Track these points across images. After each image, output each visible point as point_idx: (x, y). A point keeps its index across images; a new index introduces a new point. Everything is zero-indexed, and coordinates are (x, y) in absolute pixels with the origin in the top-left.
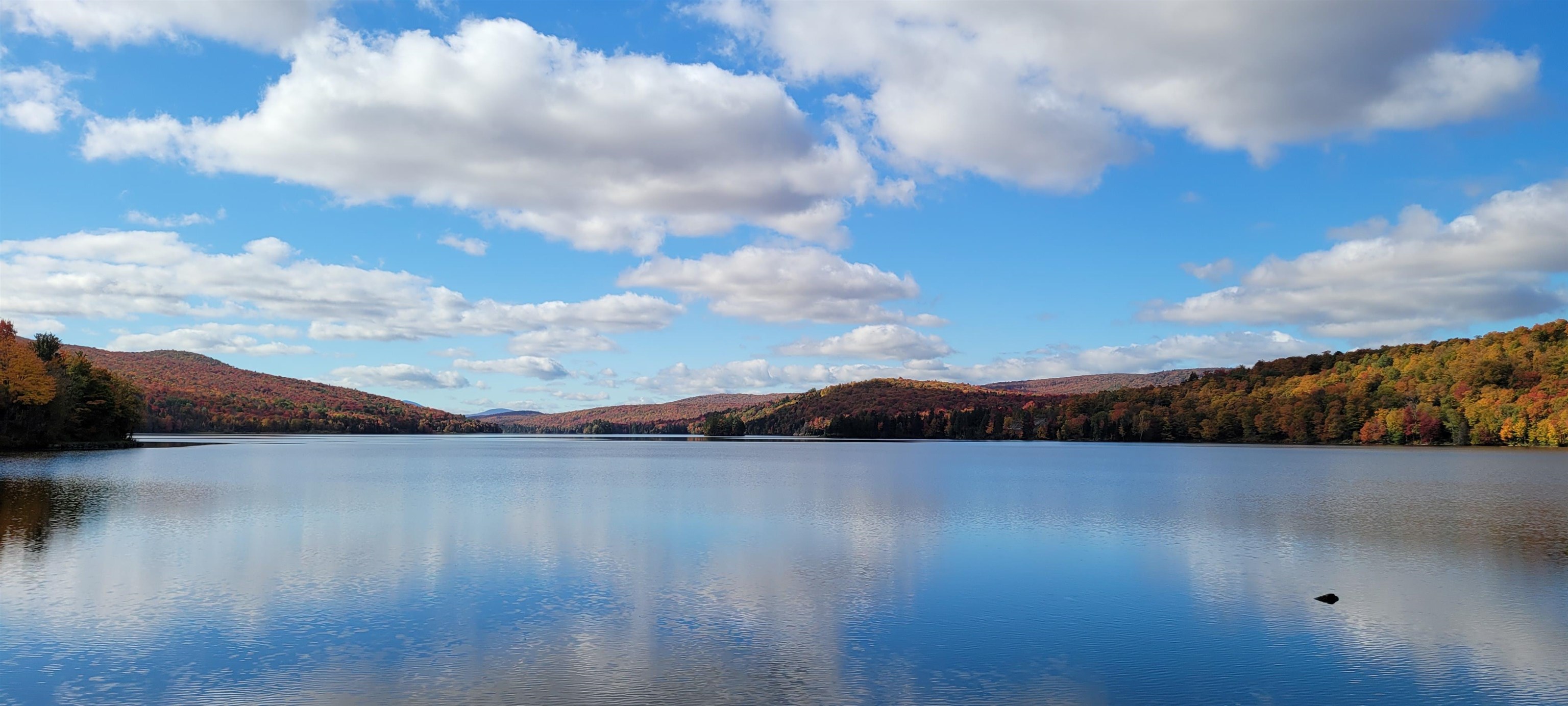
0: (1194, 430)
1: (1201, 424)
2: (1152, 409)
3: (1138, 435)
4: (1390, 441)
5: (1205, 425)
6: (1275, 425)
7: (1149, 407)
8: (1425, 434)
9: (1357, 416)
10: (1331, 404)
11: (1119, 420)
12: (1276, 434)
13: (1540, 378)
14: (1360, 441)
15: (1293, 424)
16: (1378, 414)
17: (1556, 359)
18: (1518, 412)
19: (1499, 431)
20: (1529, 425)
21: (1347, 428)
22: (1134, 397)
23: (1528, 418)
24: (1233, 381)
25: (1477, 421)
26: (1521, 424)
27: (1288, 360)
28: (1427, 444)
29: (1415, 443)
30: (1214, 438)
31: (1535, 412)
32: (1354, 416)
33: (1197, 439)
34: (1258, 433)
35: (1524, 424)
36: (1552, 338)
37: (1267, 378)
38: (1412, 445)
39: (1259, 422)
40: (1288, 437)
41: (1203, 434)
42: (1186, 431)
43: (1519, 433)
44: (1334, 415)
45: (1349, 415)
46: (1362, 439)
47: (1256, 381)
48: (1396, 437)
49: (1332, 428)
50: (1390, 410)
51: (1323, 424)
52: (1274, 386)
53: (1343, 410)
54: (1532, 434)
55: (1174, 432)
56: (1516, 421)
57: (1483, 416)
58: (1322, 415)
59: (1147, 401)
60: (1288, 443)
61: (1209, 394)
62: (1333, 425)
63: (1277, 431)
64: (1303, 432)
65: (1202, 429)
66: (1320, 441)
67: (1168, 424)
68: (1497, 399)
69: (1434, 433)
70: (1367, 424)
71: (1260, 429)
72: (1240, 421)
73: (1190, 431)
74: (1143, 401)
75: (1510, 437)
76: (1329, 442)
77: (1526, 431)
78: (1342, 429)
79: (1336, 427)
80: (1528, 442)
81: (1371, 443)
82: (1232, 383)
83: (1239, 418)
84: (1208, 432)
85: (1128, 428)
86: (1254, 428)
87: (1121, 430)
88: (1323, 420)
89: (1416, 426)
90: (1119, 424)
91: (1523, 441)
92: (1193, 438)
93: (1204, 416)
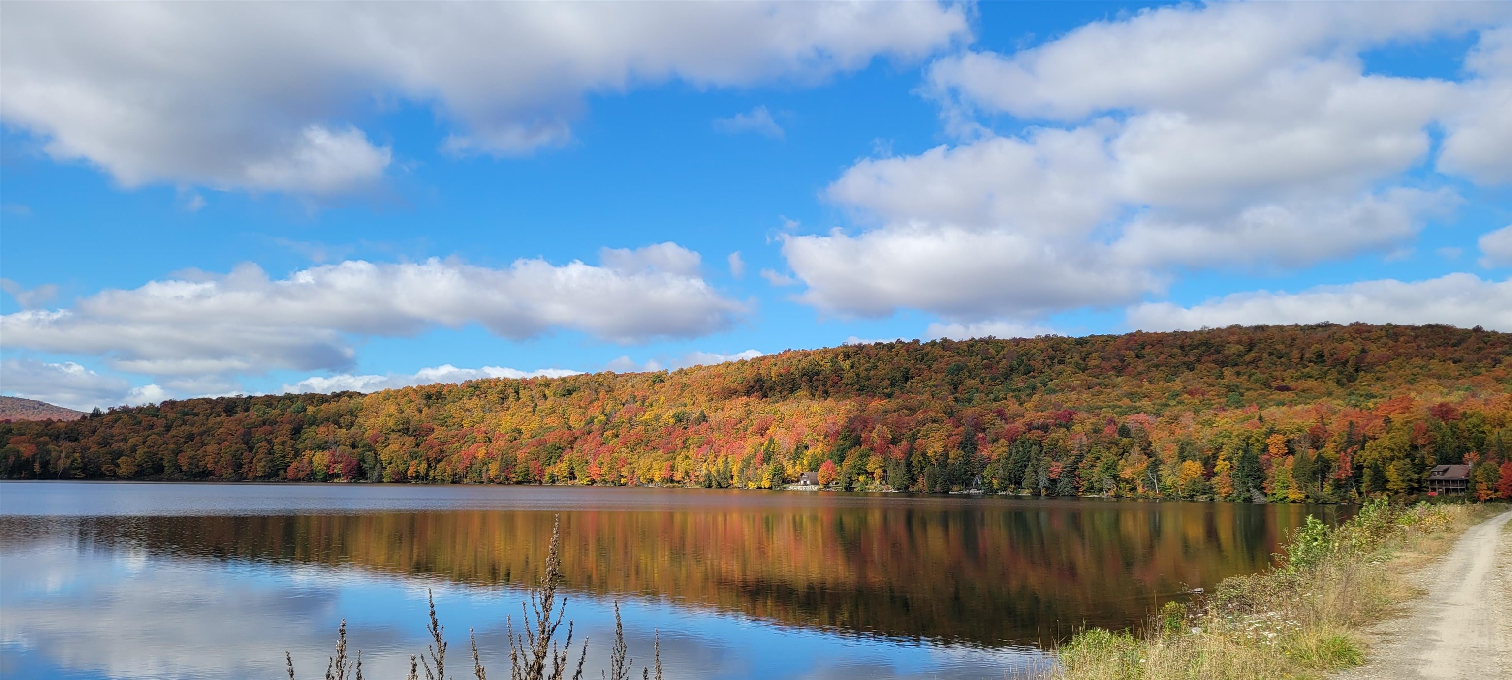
0: (109, 467)
1: (119, 461)
2: (60, 444)
3: (56, 473)
4: (314, 479)
5: (123, 462)
6: (200, 463)
7: (55, 442)
8: (346, 473)
9: (284, 457)
10: (260, 444)
11: (34, 456)
12: (199, 472)
13: (433, 429)
14: (286, 479)
15: (221, 463)
16: (304, 455)
17: (441, 415)
18: (421, 456)
19: (406, 471)
20: (429, 466)
21: (273, 467)
22: (35, 432)
23: (428, 461)
24: (149, 418)
25: (390, 463)
26: (424, 465)
27: (202, 401)
28: (345, 481)
29: (335, 480)
30: (130, 476)
31: (434, 456)
32: (281, 457)
33: (114, 477)
34: (181, 471)
35: (426, 465)
36: (434, 397)
37: (186, 418)
38: (333, 482)
39: (184, 461)
40: (213, 475)
41: (119, 472)
42: (99, 468)
43: (422, 472)
44: (263, 455)
45: (277, 455)
46: (288, 477)
47: (175, 420)
48: (320, 475)
49: (260, 467)
50: (315, 452)
51: (252, 463)
52: (196, 426)
53: (272, 451)
54: (431, 473)
55: (84, 469)
56: (420, 463)
57: (394, 459)
58: (251, 455)
59: (50, 436)
60: (212, 480)
61: (124, 431)
62: (262, 464)
63: (201, 470)
64: (230, 470)
65: (119, 466)
66: (245, 478)
67: (79, 460)
68: (404, 445)
69: (354, 472)
70: (295, 464)
71: (184, 468)
72: (162, 459)
73: (103, 469)
74: (46, 435)
75: (414, 475)
76: (255, 480)
77: (428, 470)
78: (269, 467)
79: (265, 466)
80: (427, 479)
81: (297, 480)
82: (149, 421)
83: (160, 456)
84: (125, 470)
85: (45, 464)
86: (179, 468)
87: (37, 468)
88: (252, 460)
89: (340, 466)
90: (34, 461)
91: (423, 479)
92: (105, 475)
93: (120, 454)
